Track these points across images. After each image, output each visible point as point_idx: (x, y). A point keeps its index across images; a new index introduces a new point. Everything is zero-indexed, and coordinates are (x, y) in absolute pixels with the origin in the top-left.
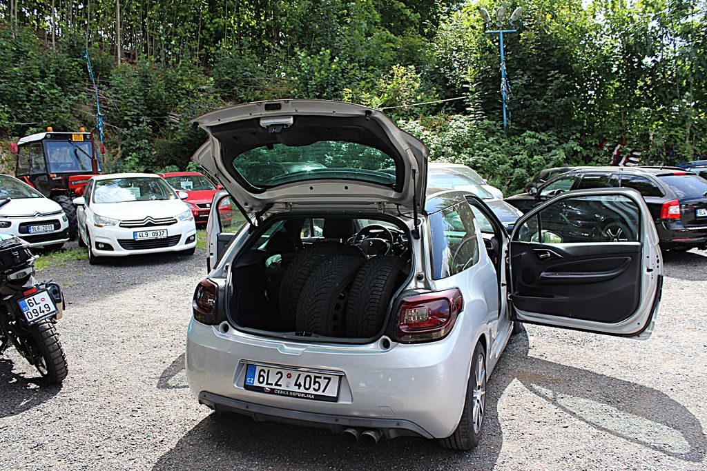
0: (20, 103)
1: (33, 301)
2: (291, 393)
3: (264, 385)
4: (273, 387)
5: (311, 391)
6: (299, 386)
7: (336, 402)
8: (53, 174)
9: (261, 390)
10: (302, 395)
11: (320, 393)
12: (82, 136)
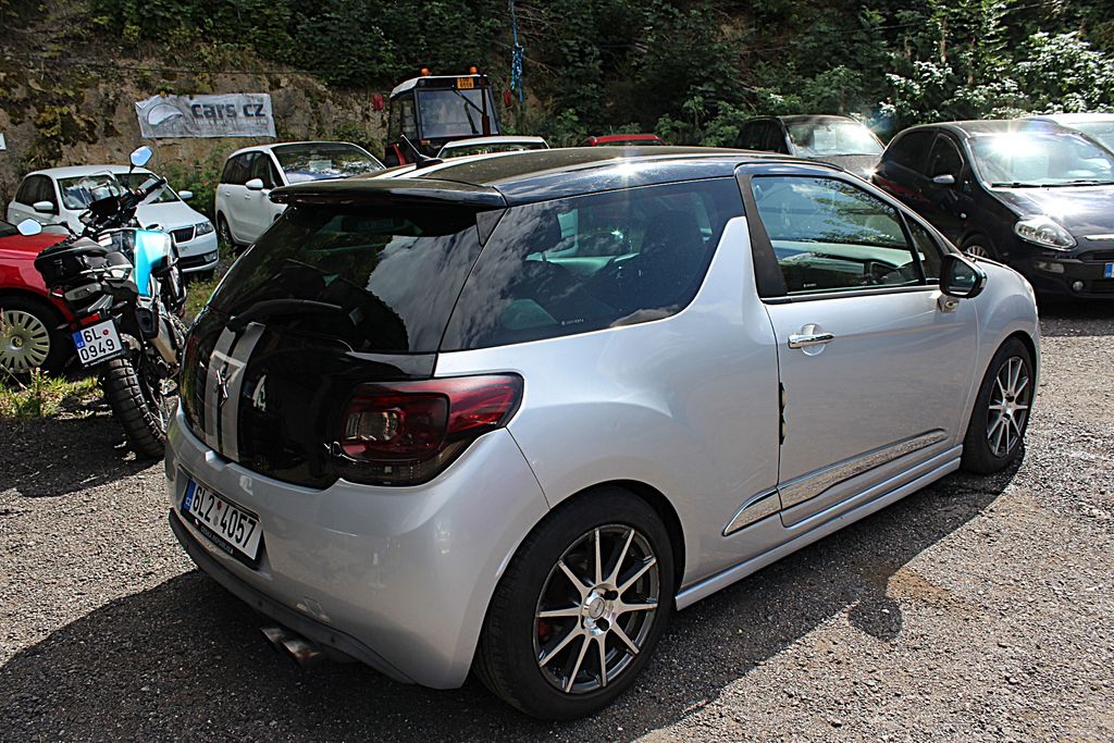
0: (411, 36)
1: (91, 334)
2: (214, 537)
3: (196, 514)
4: (202, 520)
5: (232, 541)
6: (224, 525)
7: (256, 569)
8: (427, 139)
9: (191, 519)
10: (223, 545)
11: (239, 546)
12: (471, 81)
